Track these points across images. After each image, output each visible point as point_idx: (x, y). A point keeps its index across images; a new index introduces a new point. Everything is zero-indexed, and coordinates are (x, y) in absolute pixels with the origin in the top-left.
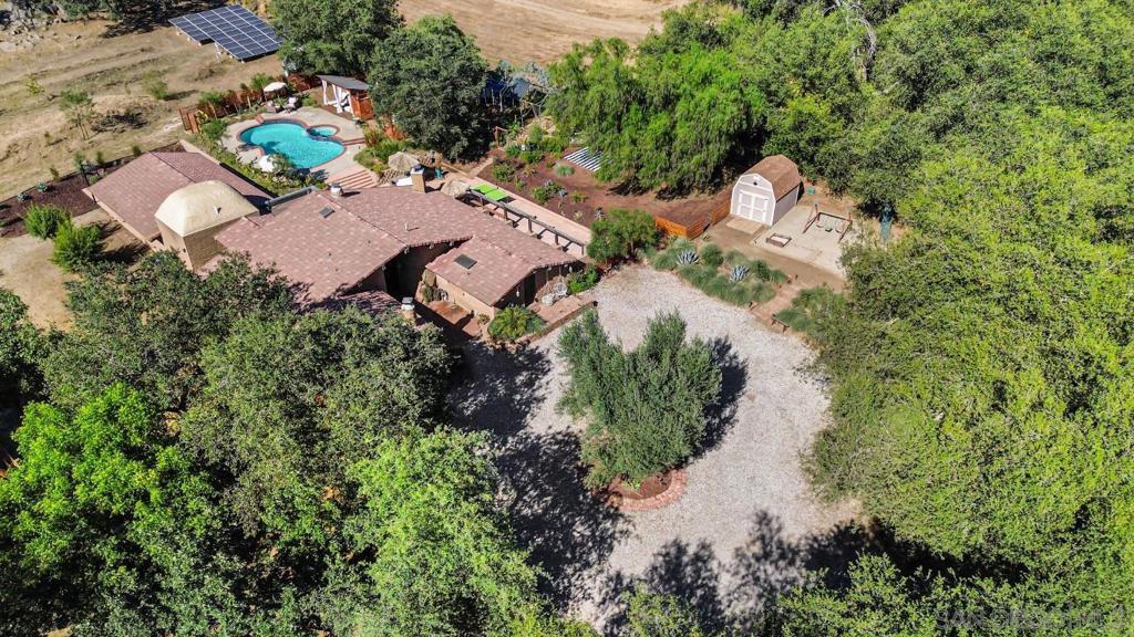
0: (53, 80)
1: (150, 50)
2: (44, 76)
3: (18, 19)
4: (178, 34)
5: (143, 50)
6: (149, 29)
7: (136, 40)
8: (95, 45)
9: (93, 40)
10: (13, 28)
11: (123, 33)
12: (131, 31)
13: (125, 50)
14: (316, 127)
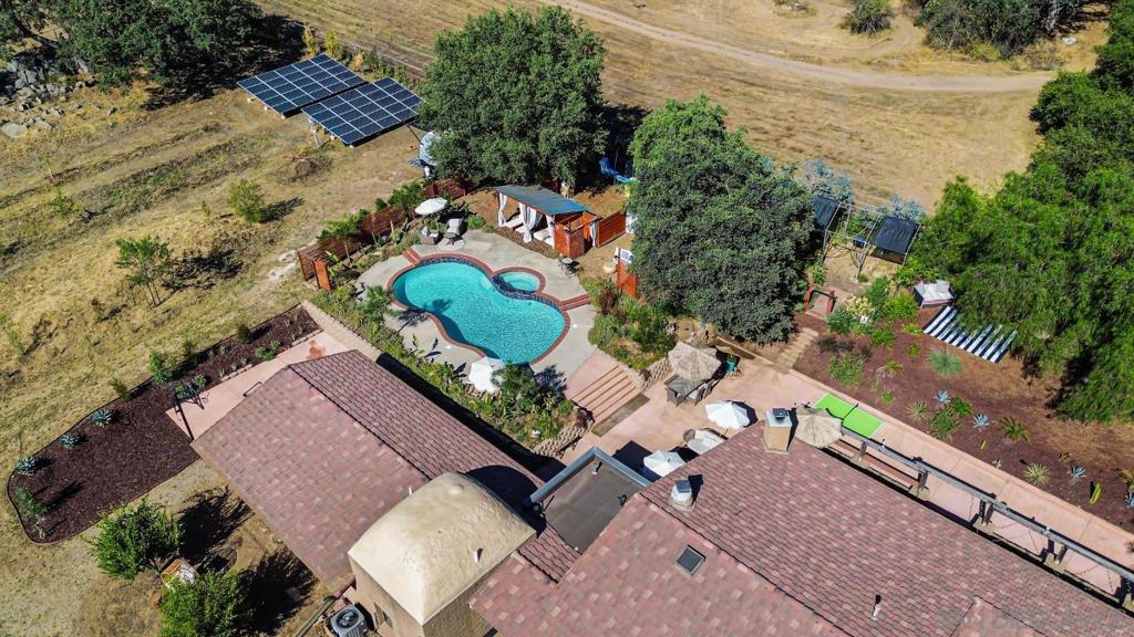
0: (84, 184)
1: (216, 128)
2: (72, 178)
3: (27, 85)
4: (249, 100)
5: (206, 130)
6: (208, 94)
7: (192, 113)
8: (138, 123)
9: (133, 114)
10: (22, 100)
11: (174, 101)
12: (184, 98)
13: (181, 130)
14: (505, 271)
